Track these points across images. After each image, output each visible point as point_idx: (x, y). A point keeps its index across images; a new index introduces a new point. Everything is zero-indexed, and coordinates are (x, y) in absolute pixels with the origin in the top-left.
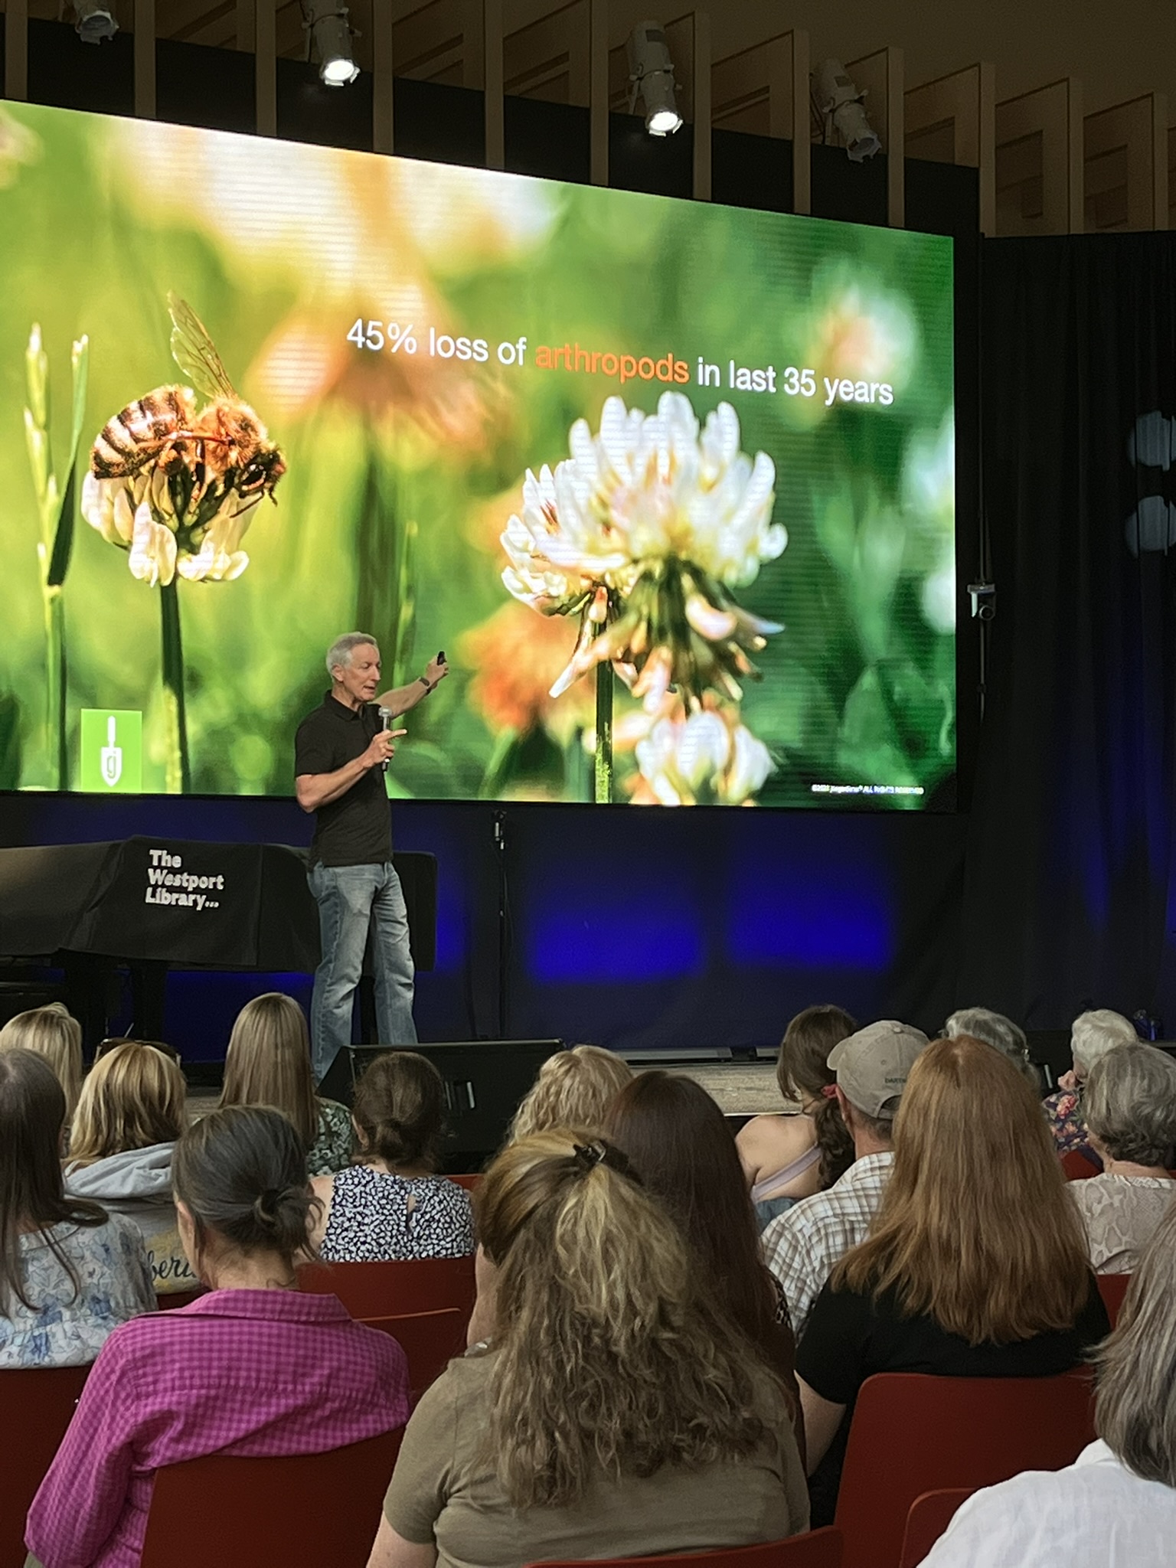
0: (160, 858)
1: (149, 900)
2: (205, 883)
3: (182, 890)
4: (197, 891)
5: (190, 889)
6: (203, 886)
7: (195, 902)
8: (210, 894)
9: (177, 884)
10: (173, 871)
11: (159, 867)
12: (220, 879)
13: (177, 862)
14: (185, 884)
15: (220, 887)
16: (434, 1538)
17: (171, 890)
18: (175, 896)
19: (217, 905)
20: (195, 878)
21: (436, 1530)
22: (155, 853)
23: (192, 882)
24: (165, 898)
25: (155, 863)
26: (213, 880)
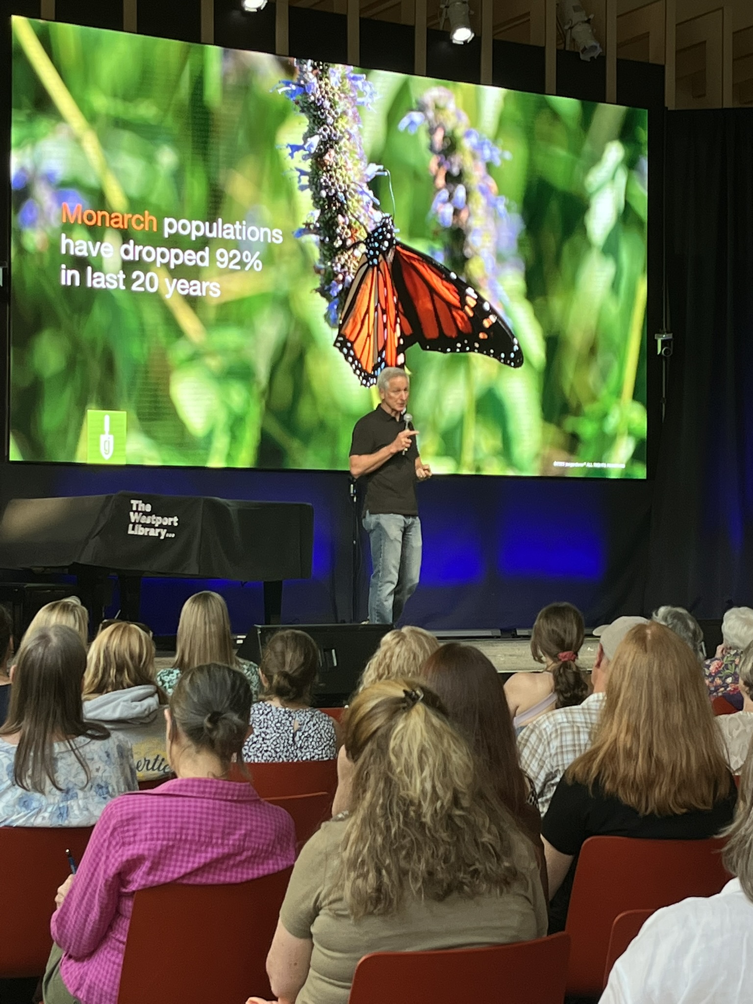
0: (137, 505)
1: (130, 532)
2: (167, 521)
3: (151, 526)
4: (161, 526)
5: (157, 525)
6: (165, 524)
7: (160, 534)
8: (170, 528)
9: (148, 522)
10: (146, 514)
11: (137, 511)
12: (176, 519)
13: (148, 508)
14: (153, 523)
15: (176, 524)
16: (310, 936)
17: (145, 525)
18: (147, 529)
19: (173, 535)
20: (160, 518)
21: (313, 930)
22: (134, 502)
23: (157, 520)
24: (141, 531)
25: (134, 508)
26: (171, 519)
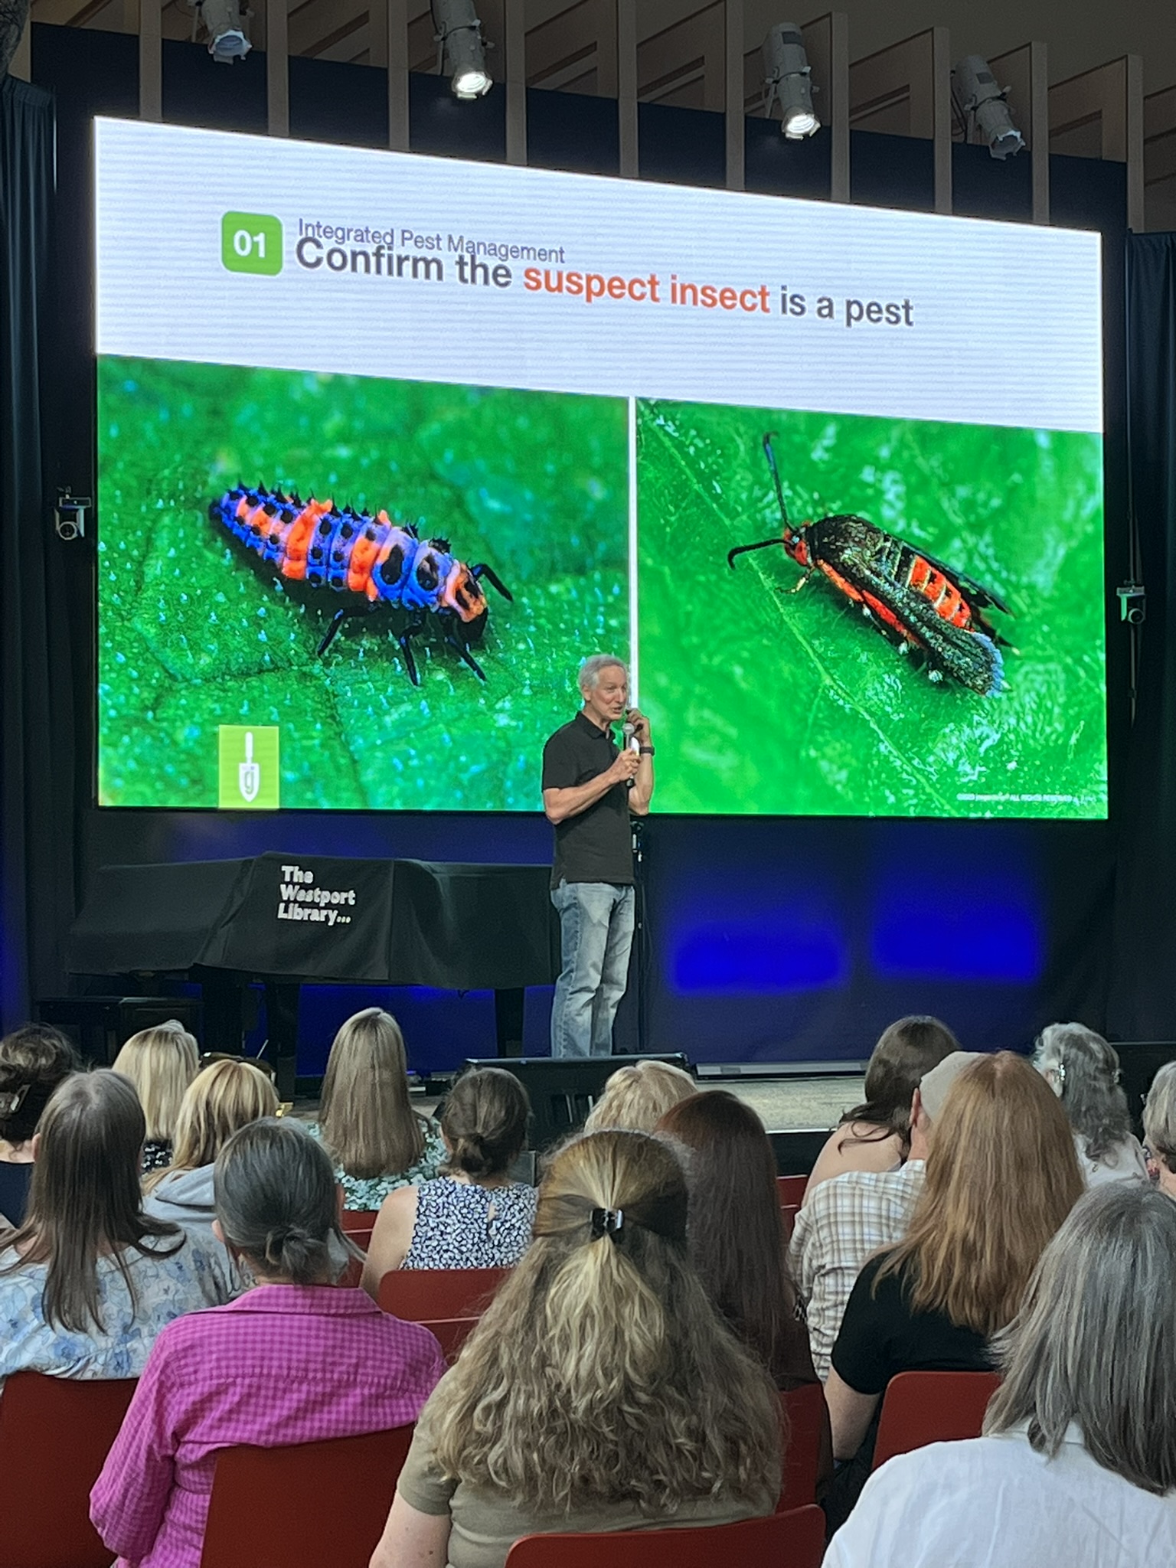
0: (292, 873)
1: (281, 915)
2: (338, 898)
3: (314, 905)
4: (329, 906)
5: (322, 905)
6: (335, 901)
7: (327, 917)
8: (343, 909)
9: (309, 899)
10: (305, 887)
11: (291, 882)
12: (352, 894)
13: (309, 878)
14: (317, 900)
15: (352, 902)
16: (449, 1510)
17: (303, 905)
18: (308, 911)
19: (348, 920)
20: (327, 893)
21: (452, 1503)
22: (286, 869)
23: (324, 897)
24: (297, 914)
25: (287, 879)
26: (345, 895)
